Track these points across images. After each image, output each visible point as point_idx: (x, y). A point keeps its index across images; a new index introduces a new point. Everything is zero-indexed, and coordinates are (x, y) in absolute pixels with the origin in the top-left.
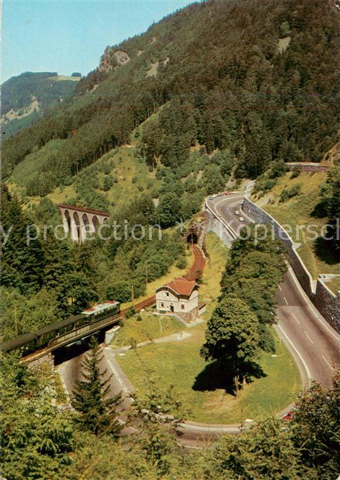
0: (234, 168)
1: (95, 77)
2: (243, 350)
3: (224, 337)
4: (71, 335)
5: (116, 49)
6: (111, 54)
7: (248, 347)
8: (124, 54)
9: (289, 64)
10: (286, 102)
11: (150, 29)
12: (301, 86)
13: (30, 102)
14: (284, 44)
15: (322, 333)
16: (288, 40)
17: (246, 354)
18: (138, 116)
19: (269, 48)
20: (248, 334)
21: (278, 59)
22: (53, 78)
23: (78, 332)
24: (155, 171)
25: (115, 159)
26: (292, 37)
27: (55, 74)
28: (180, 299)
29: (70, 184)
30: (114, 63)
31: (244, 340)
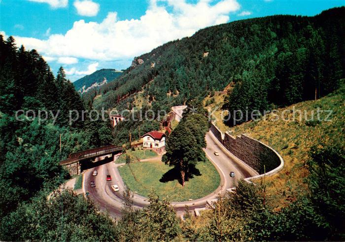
0: (185, 102)
1: (129, 69)
2: (187, 157)
3: (176, 148)
4: (93, 154)
5: (138, 58)
6: (137, 60)
7: (190, 154)
8: (141, 60)
9: (208, 62)
10: (206, 76)
11: (152, 51)
12: (212, 70)
13: (104, 80)
14: (206, 55)
15: (229, 157)
16: (208, 53)
17: (189, 160)
18: (146, 81)
19: (200, 56)
20: (190, 147)
21: (204, 59)
22: (113, 71)
23: (98, 153)
24: (151, 102)
25: (135, 97)
26: (209, 52)
27: (114, 70)
28: (156, 141)
29: (115, 107)
30: (138, 63)
31: (188, 151)
